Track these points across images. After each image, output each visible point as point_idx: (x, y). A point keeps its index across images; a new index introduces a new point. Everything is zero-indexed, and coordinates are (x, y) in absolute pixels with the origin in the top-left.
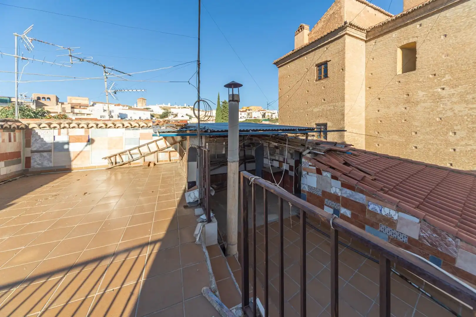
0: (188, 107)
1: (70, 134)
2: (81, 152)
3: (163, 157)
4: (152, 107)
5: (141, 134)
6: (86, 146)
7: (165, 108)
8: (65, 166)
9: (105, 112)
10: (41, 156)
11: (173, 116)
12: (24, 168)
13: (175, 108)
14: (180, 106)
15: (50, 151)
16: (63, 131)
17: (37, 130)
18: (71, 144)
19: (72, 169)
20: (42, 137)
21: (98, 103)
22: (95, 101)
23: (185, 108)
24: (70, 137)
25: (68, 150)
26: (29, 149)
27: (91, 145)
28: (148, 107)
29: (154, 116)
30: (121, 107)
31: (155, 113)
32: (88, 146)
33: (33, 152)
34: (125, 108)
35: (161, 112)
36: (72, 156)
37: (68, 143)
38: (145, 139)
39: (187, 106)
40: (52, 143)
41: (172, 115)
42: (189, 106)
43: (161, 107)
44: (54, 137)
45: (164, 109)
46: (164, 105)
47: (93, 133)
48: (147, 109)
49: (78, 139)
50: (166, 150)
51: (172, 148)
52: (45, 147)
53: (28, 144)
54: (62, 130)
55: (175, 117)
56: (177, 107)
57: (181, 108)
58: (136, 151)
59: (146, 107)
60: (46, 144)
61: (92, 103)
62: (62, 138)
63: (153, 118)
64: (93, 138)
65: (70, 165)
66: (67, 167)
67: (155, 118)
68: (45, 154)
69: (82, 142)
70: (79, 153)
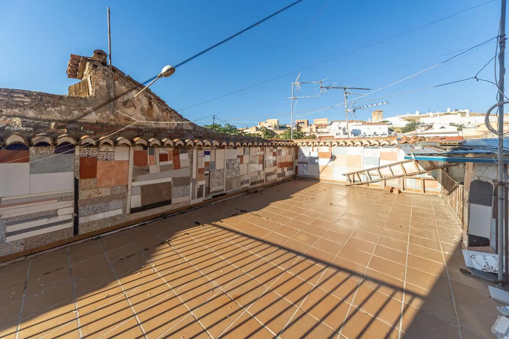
0: (454, 112)
1: (320, 151)
2: (326, 166)
3: (410, 183)
4: (389, 119)
5: (381, 154)
6: (330, 161)
7: (411, 118)
8: (316, 176)
9: (340, 129)
10: (303, 166)
11: (423, 128)
12: (295, 174)
13: (428, 116)
14: (438, 113)
15: (307, 163)
16: (315, 148)
17: (301, 147)
18: (319, 159)
19: (320, 180)
20: (303, 152)
21: (335, 121)
22: (332, 120)
23: (449, 114)
24: (319, 153)
25: (317, 163)
26: (297, 161)
27: (333, 161)
28: (385, 120)
29: (394, 130)
30: (354, 123)
31: (395, 126)
32: (331, 162)
33: (299, 163)
34: (358, 124)
35: (404, 124)
36: (320, 169)
37: (318, 158)
38: (387, 159)
39: (451, 111)
40: (308, 157)
41: (422, 126)
42: (456, 110)
43: (403, 118)
44: (310, 152)
45: (408, 120)
46: (408, 115)
47: (336, 151)
48: (384, 122)
49: (324, 155)
50: (418, 176)
51: (429, 175)
52: (305, 160)
53: (297, 157)
54: (314, 147)
55: (427, 129)
56: (431, 114)
57: (438, 116)
58: (376, 172)
59: (382, 120)
60: (305, 157)
61: (330, 122)
62: (314, 154)
63: (392, 133)
64: (335, 155)
65: (319, 176)
66: (317, 178)
67: (395, 132)
68: (305, 165)
69: (327, 158)
70: (324, 167)
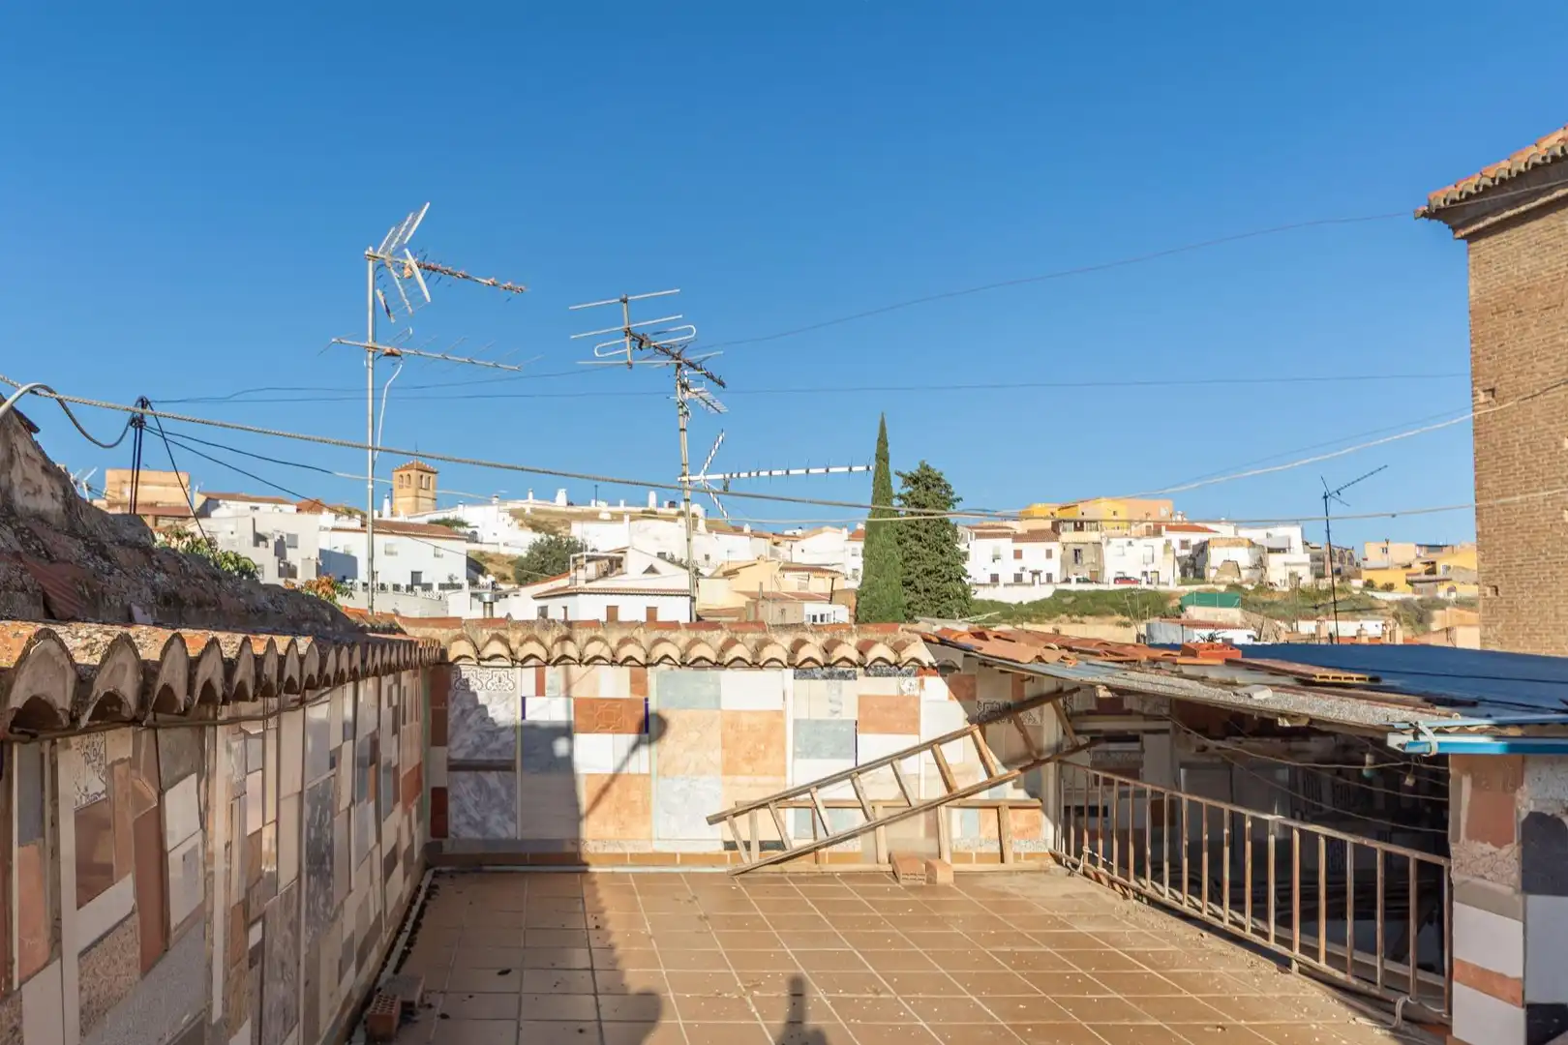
1: (577, 692)
2: (614, 777)
3: (965, 829)
5: (863, 701)
6: (635, 748)
8: (561, 842)
10: (481, 787)
12: (430, 838)
15: (507, 767)
16: (554, 675)
17: (467, 671)
18: (582, 740)
19: (585, 859)
20: (482, 699)
24: (580, 704)
25: (567, 763)
26: (441, 755)
27: (655, 748)
32: (644, 751)
33: (453, 766)
36: (585, 799)
37: (567, 731)
38: (884, 728)
40: (515, 728)
44: (523, 699)
47: (662, 690)
49: (597, 715)
50: (984, 795)
51: (1015, 786)
52: (494, 745)
53: (439, 730)
54: (549, 669)
58: (844, 791)
60: (494, 731)
62: (549, 710)
64: (667, 714)
65: (577, 841)
66: (566, 848)
68: (493, 780)
69: (618, 730)
70: (606, 780)
